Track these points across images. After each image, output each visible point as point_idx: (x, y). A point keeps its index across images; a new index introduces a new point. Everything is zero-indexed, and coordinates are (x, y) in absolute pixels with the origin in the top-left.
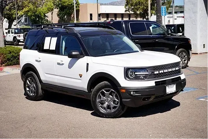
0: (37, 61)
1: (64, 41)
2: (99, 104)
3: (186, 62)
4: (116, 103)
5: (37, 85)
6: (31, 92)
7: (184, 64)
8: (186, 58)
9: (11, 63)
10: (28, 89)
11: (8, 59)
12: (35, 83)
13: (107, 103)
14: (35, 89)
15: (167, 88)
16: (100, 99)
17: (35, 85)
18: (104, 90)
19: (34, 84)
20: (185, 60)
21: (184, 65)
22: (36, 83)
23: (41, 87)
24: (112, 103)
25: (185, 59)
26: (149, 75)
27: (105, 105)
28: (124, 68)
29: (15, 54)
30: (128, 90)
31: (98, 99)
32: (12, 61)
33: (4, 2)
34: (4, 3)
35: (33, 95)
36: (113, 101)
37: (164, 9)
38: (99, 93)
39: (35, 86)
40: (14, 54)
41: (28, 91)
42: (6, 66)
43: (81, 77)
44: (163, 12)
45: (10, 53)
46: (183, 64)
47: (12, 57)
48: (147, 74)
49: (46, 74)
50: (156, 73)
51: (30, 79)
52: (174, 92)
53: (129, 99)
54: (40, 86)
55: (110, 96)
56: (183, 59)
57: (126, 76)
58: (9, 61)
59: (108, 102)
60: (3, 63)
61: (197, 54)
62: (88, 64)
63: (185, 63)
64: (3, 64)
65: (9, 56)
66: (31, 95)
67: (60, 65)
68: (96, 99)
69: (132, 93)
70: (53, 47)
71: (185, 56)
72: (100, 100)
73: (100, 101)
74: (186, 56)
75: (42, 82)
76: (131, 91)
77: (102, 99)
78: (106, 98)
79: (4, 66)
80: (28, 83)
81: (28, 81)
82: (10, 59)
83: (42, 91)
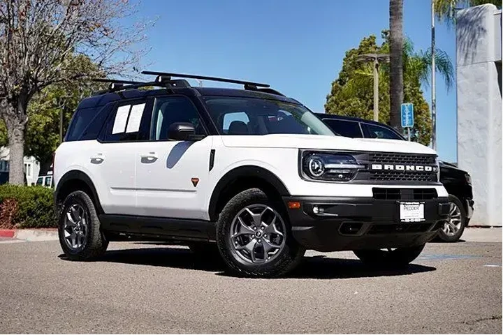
0: (94, 161)
1: (160, 111)
2: (236, 244)
3: (459, 226)
4: (278, 240)
5: (89, 219)
6: (74, 241)
7: (454, 231)
8: (458, 217)
9: (35, 223)
10: (67, 234)
11: (30, 213)
12: (85, 218)
13: (254, 241)
14: (84, 233)
15: (402, 207)
16: (238, 231)
17: (86, 222)
18: (250, 209)
19: (84, 220)
20: (456, 223)
21: (453, 234)
22: (89, 214)
23: (99, 225)
24: (268, 241)
25: (456, 219)
26: (360, 171)
27: (250, 246)
28: (300, 152)
29: (48, 200)
30: (306, 203)
31: (234, 232)
32: (38, 216)
33: (30, 80)
34: (31, 83)
35: (80, 246)
36: (269, 237)
37: (407, 111)
38: (238, 217)
39: (84, 223)
40: (44, 201)
41: (67, 238)
42: (23, 227)
43: (195, 184)
44: (405, 118)
45: (36, 197)
46: (451, 231)
47: (40, 207)
48: (354, 169)
49: (112, 191)
50: (374, 167)
51: (74, 210)
52: (419, 221)
53: (309, 226)
54: (97, 222)
55: (263, 223)
56: (452, 220)
57: (304, 169)
58: (31, 216)
59: (258, 239)
60: (18, 221)
61: (489, 227)
62: (213, 152)
63: (456, 229)
64: (17, 224)
65: (33, 205)
66: (75, 246)
67: (147, 163)
68: (228, 232)
69: (315, 210)
70: (134, 127)
71: (455, 213)
72: (239, 234)
73: (239, 236)
74: (459, 214)
75: (103, 212)
76: (315, 206)
77: (242, 232)
78: (253, 228)
79: (18, 228)
80: (70, 218)
81: (69, 214)
82: (34, 213)
83: (101, 235)
